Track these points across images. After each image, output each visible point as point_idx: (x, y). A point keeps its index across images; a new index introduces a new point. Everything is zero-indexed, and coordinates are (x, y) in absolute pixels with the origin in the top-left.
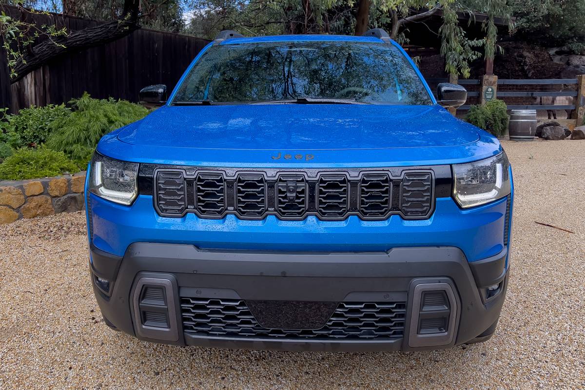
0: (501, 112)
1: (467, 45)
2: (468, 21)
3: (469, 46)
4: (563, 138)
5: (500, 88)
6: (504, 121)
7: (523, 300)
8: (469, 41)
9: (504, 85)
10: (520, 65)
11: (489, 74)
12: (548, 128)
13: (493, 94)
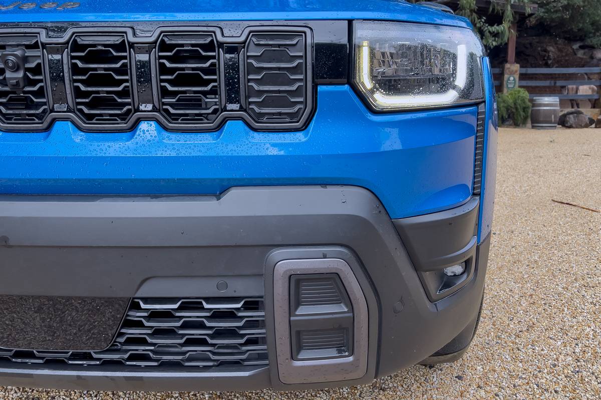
0: (523, 101)
1: (487, 31)
2: (489, 8)
3: (489, 32)
4: (586, 126)
5: (523, 77)
6: (525, 110)
7: (529, 294)
8: (489, 27)
9: (526, 74)
10: (544, 60)
11: (511, 63)
12: (571, 116)
13: (515, 83)
